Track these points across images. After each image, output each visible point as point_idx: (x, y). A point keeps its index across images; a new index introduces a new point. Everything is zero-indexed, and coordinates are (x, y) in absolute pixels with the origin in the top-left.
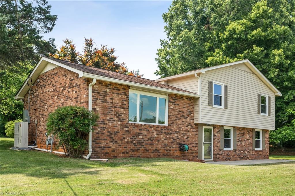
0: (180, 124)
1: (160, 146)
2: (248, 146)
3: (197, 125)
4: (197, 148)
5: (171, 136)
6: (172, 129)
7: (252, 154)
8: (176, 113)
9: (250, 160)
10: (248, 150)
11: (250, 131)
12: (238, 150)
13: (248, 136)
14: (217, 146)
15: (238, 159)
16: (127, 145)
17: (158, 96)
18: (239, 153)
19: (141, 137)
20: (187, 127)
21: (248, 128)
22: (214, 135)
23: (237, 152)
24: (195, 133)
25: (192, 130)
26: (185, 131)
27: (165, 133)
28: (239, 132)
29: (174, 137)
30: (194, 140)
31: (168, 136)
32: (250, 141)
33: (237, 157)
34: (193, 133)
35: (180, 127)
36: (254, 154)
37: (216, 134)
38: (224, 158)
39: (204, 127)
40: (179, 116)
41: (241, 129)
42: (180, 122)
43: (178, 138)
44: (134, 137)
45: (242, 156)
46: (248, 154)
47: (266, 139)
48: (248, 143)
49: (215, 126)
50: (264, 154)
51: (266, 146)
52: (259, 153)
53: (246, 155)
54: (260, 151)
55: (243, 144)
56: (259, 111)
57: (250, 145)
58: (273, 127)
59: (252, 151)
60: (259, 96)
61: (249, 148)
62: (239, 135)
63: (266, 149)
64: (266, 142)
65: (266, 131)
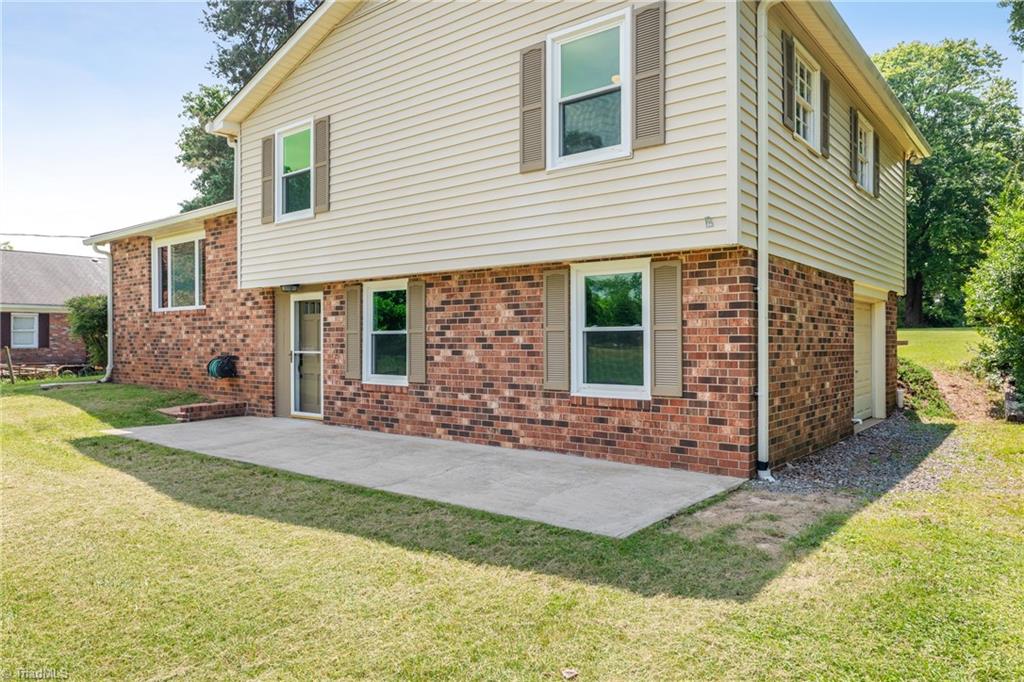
0: (228, 300)
2: (507, 367)
4: (270, 369)
5: (210, 336)
6: (213, 315)
7: (541, 416)
8: (219, 269)
9: (524, 447)
10: (508, 393)
11: (519, 286)
12: (438, 387)
13: (510, 313)
14: (335, 367)
15: (440, 431)
16: (148, 360)
17: (196, 239)
18: (447, 401)
19: (163, 341)
20: (243, 304)
21: (507, 269)
22: (327, 324)
23: (430, 394)
24: (264, 321)
25: (255, 312)
26: (240, 318)
27: (200, 328)
28: (444, 297)
29: (216, 337)
30: (260, 345)
31: (204, 337)
32: (519, 340)
33: (432, 418)
34: (258, 322)
35: (227, 309)
36: (556, 417)
37: (331, 319)
38: (364, 417)
39: (295, 297)
41: (453, 284)
43: (224, 341)
44: (155, 343)
45: (465, 422)
46: (511, 413)
47: (696, 322)
48: (503, 353)
49: (327, 288)
50: (673, 426)
51: (695, 372)
52: (615, 421)
53: (491, 420)
54: (619, 405)
55: (472, 355)
56: (531, 156)
57: (523, 366)
58: (709, 220)
59: (541, 402)
60: (532, 61)
61: (515, 380)
62: (440, 315)
63: (706, 396)
64: (692, 340)
65: (704, 263)
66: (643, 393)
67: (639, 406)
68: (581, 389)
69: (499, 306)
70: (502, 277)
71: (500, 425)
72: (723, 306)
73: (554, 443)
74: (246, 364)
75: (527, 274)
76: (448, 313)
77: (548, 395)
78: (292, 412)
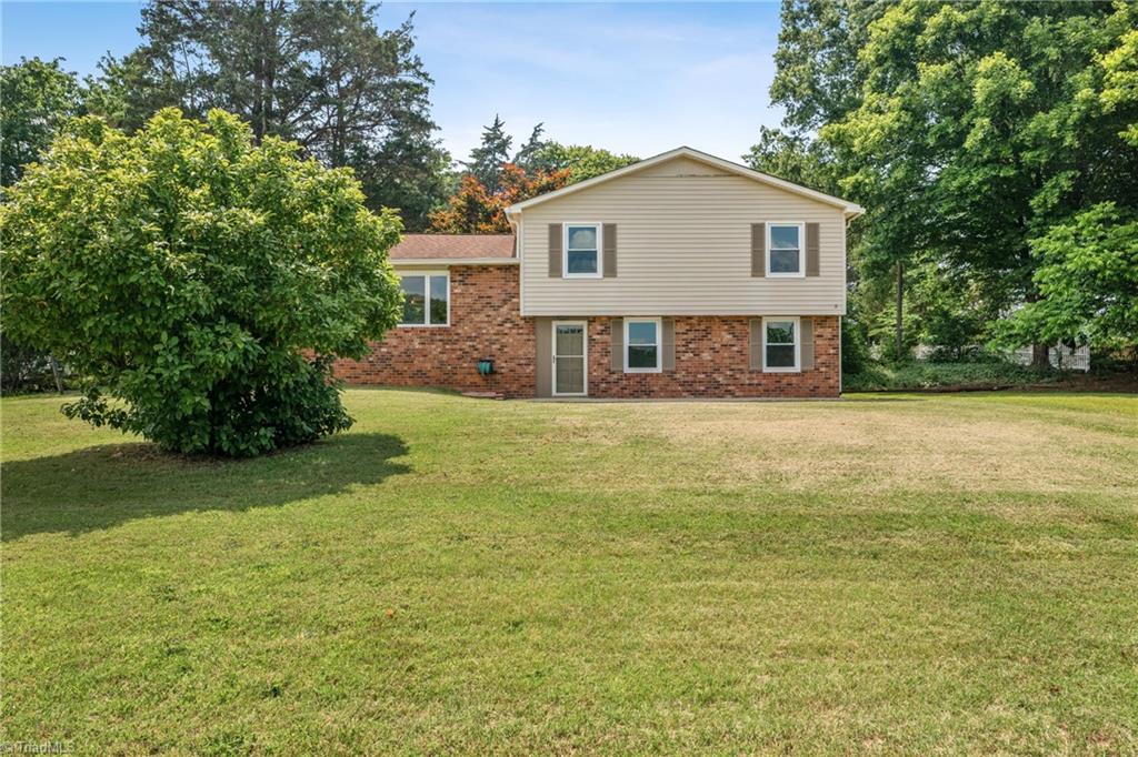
0: (482, 322)
1: (429, 366)
2: (728, 361)
3: (532, 321)
4: (532, 367)
5: (457, 347)
6: (460, 331)
7: (747, 382)
8: (469, 300)
9: (738, 397)
10: (728, 373)
11: (735, 324)
12: (684, 373)
13: (730, 336)
14: (600, 364)
15: (684, 394)
17: (428, 275)
18: (690, 378)
20: (500, 325)
21: (727, 317)
22: (591, 340)
23: (678, 376)
24: (525, 337)
25: (514, 331)
26: (495, 334)
27: (441, 340)
29: (464, 347)
30: (520, 353)
31: (447, 347)
32: (735, 349)
33: (680, 388)
34: (519, 337)
35: (480, 328)
36: (755, 382)
37: (595, 337)
38: (626, 391)
39: (555, 324)
40: (478, 306)
41: (694, 321)
42: (482, 317)
43: (476, 350)
45: (702, 388)
46: (731, 382)
47: (819, 342)
48: (726, 355)
49: (591, 320)
50: (810, 381)
51: (819, 361)
52: (785, 381)
53: (718, 385)
54: (787, 375)
55: (706, 356)
56: (757, 270)
57: (737, 360)
58: (836, 306)
59: (748, 376)
60: (758, 230)
61: (733, 367)
62: (685, 336)
63: (823, 369)
64: (818, 349)
65: (823, 320)
66: (797, 368)
67: (797, 375)
68: (766, 370)
69: (723, 333)
70: (724, 320)
71: (723, 389)
72: (829, 336)
73: (755, 393)
74: (504, 365)
75: (739, 319)
76: (691, 335)
77: (751, 372)
78: (554, 393)
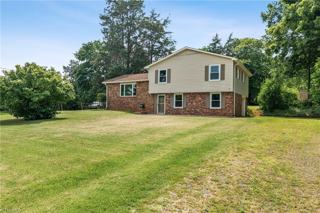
0: (142, 95)
1: (132, 106)
2: (200, 105)
3: (154, 95)
4: (153, 106)
5: (137, 101)
6: (138, 97)
7: (205, 111)
8: (140, 90)
9: (203, 115)
10: (200, 109)
11: (202, 95)
12: (188, 108)
13: (201, 98)
14: (168, 106)
16: (119, 105)
17: (133, 84)
18: (190, 110)
19: (124, 102)
20: (146, 96)
22: (166, 99)
23: (187, 109)
24: (152, 99)
25: (149, 97)
26: (145, 98)
27: (134, 100)
28: (190, 96)
29: (139, 101)
30: (150, 103)
32: (202, 102)
33: (187, 113)
34: (150, 99)
35: (142, 97)
36: (208, 111)
37: (167, 99)
38: (174, 113)
39: (158, 95)
40: (142, 91)
41: (191, 94)
42: (143, 94)
43: (141, 102)
44: (121, 102)
45: (193, 113)
46: (201, 111)
47: (227, 100)
48: (200, 103)
49: (166, 94)
50: (224, 112)
51: (227, 105)
52: (216, 111)
53: (198, 112)
54: (217, 109)
55: (194, 104)
56: (206, 79)
57: (203, 105)
58: (230, 89)
59: (206, 110)
60: (207, 68)
61: (201, 107)
62: (189, 98)
63: (228, 108)
64: (226, 102)
65: (228, 93)
66: (220, 108)
67: (220, 109)
68: (211, 108)
69: (199, 97)
70: (199, 94)
71: (199, 113)
72: (230, 98)
73: (207, 115)
74: (147, 106)
75: (204, 93)
76: (190, 98)
77: (207, 109)
78: (158, 113)
